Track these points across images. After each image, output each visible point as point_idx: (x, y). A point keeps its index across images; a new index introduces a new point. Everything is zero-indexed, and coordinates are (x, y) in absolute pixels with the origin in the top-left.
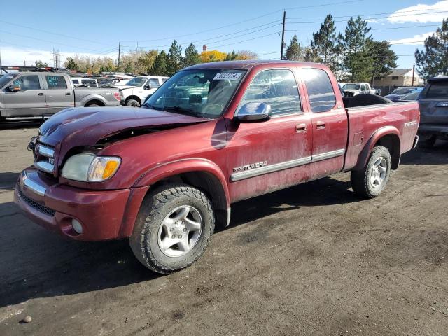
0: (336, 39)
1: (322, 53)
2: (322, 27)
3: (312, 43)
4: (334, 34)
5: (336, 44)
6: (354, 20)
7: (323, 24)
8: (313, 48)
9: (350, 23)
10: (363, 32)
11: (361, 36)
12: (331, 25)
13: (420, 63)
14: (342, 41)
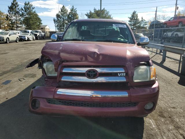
0: (20, 10)
1: (14, 16)
2: (12, 4)
3: (8, 11)
4: (18, 7)
5: (21, 13)
6: (27, 3)
7: (12, 2)
8: (9, 13)
9: (26, 4)
10: (31, 9)
11: (31, 10)
12: (17, 3)
13: (55, 23)
14: (23, 11)
